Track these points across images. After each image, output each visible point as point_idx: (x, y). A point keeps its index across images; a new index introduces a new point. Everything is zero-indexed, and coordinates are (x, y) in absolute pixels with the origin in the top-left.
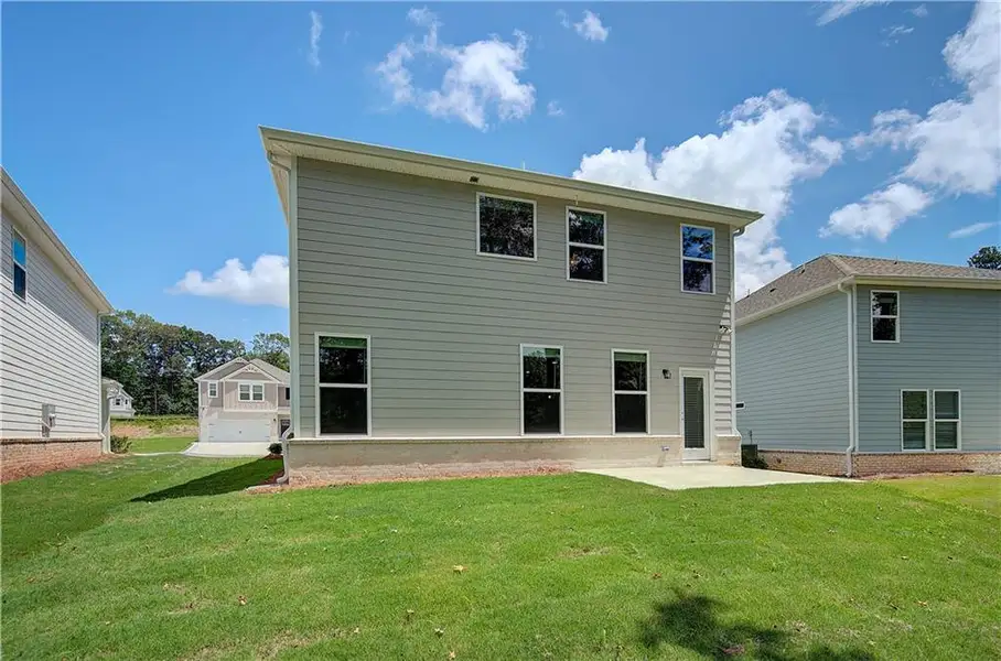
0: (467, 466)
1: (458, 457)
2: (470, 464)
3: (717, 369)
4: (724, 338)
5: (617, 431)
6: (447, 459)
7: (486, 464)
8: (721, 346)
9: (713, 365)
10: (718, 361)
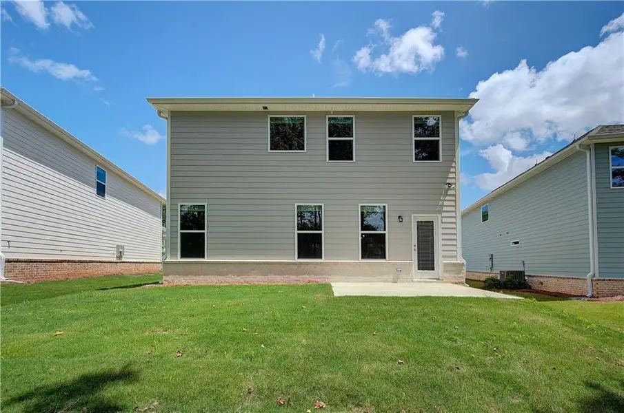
0: (260, 278)
1: (255, 272)
2: (263, 277)
3: (444, 214)
4: (450, 192)
5: (363, 257)
6: (247, 273)
7: (271, 277)
8: (447, 198)
9: (440, 212)
10: (445, 209)
